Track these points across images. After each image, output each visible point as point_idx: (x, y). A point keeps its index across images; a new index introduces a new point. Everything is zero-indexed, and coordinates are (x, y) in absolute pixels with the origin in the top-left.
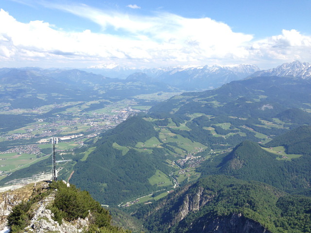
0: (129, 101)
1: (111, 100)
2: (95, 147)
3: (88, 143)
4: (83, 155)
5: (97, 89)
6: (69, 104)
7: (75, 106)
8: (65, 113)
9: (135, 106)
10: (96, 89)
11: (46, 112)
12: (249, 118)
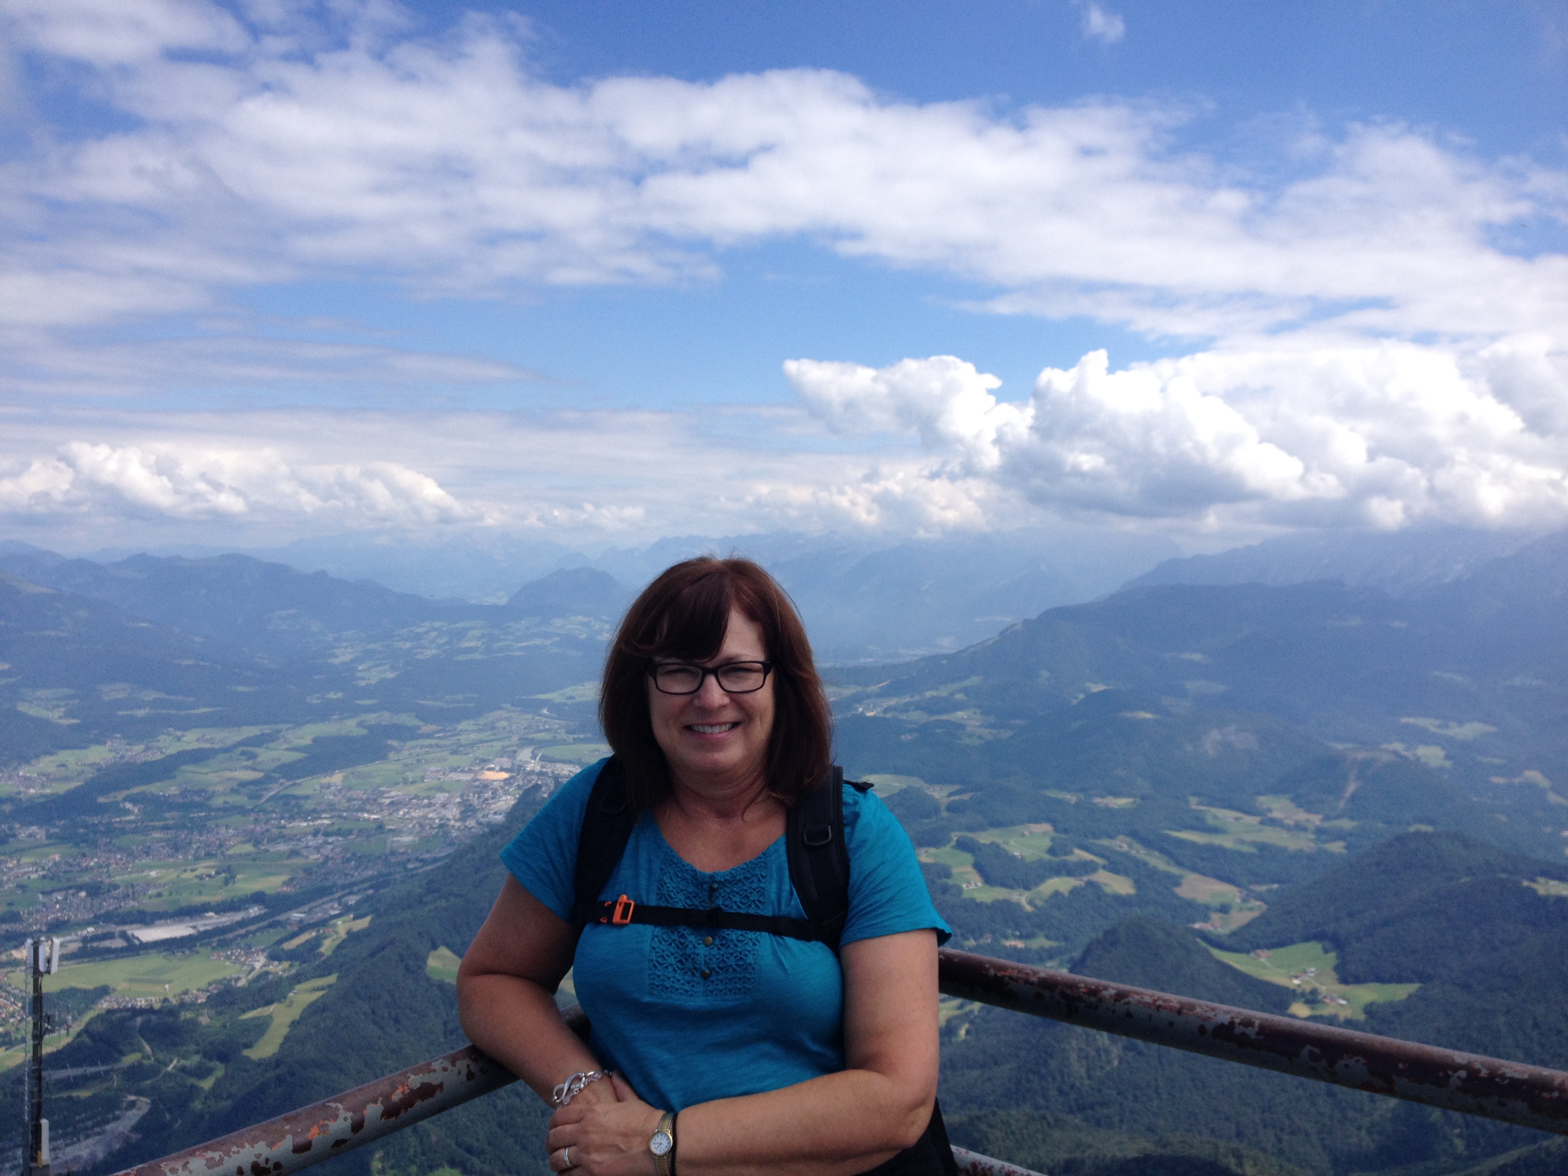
0: (523, 720)
1: (425, 715)
2: (332, 979)
3: (292, 956)
4: (261, 1027)
5: (347, 658)
6: (191, 740)
7: (227, 750)
8: (170, 789)
9: (553, 742)
10: (344, 656)
11: (61, 788)
12: (1143, 798)
